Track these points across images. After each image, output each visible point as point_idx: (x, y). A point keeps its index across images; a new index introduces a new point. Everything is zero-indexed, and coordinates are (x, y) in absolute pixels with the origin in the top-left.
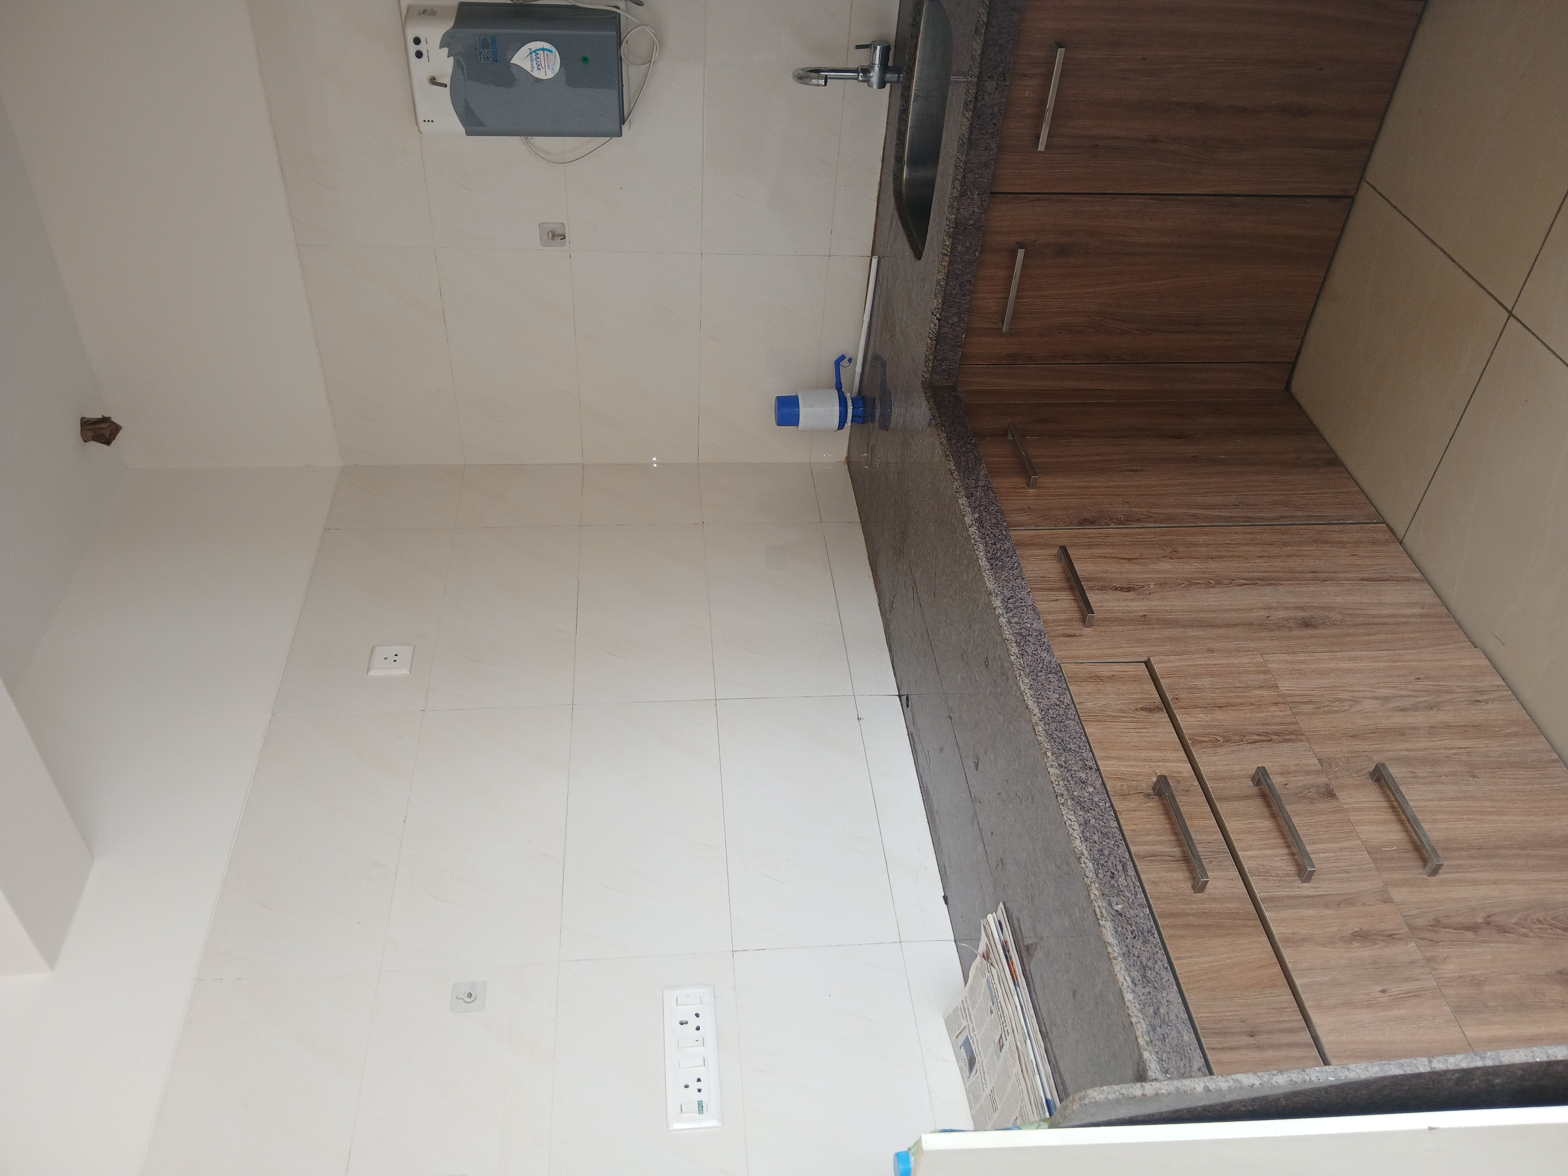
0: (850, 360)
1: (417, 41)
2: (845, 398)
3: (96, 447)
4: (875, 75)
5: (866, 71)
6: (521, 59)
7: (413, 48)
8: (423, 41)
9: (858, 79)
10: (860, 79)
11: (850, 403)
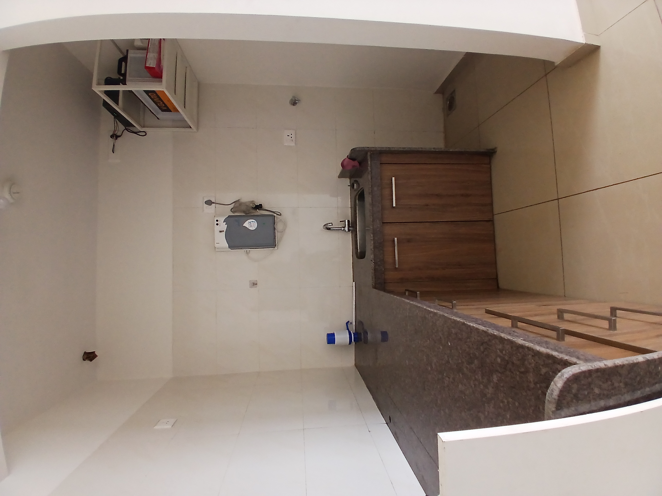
0: (351, 323)
1: (217, 221)
3: (87, 362)
4: (346, 229)
5: (344, 227)
7: (216, 223)
8: (219, 221)
10: (342, 229)
11: (352, 334)
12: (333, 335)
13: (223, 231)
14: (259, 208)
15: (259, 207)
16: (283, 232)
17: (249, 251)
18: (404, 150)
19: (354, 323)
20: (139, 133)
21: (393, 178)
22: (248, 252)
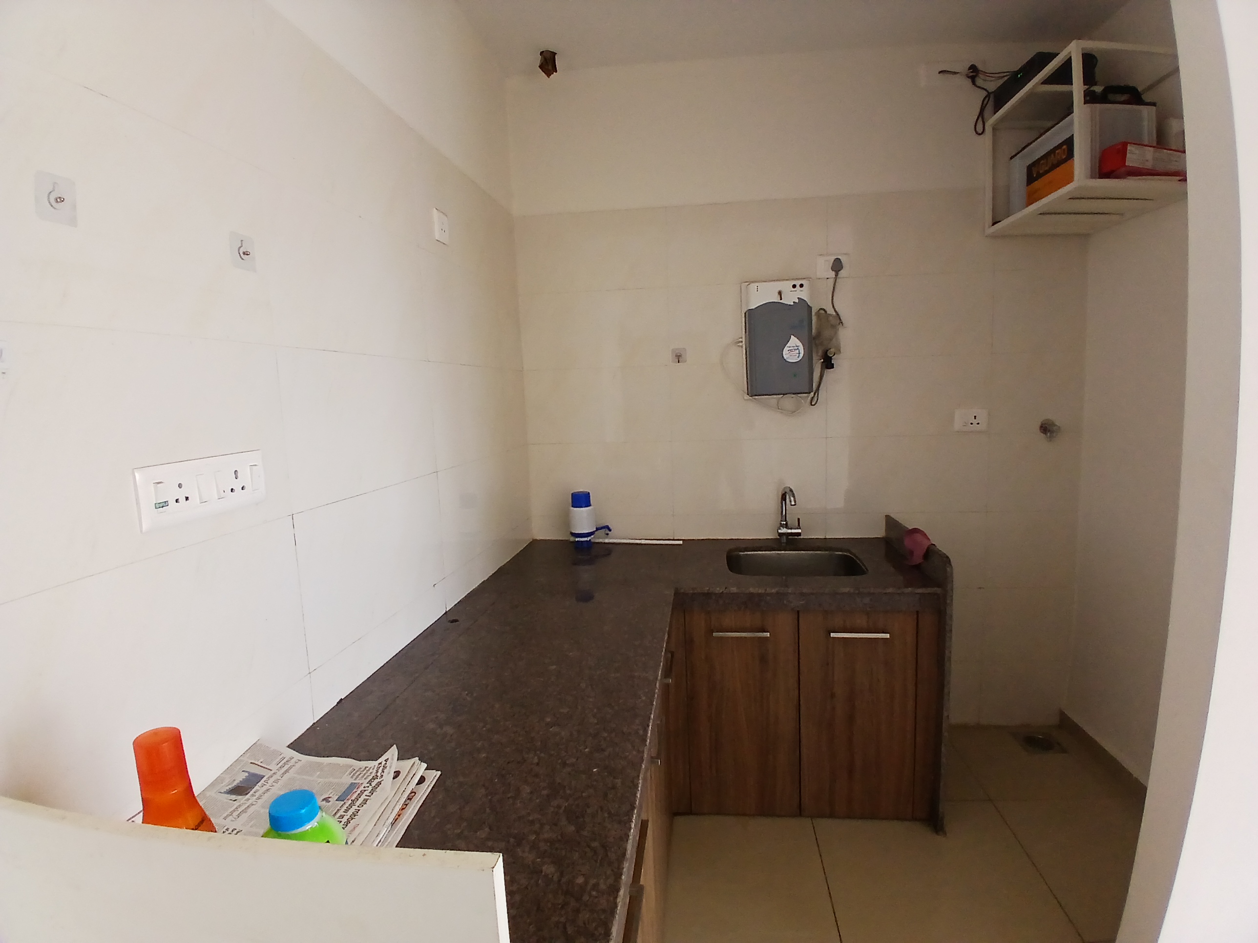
0: (607, 534)
1: (801, 286)
2: (590, 536)
3: (538, 59)
4: (784, 530)
5: (786, 526)
6: (794, 341)
7: (798, 283)
8: (802, 289)
9: (782, 521)
10: (782, 523)
11: (588, 539)
12: (588, 505)
13: (781, 299)
14: (826, 363)
15: (828, 364)
16: (779, 408)
17: (742, 347)
18: (946, 659)
19: (607, 541)
20: (980, 121)
21: (888, 636)
22: (741, 344)
